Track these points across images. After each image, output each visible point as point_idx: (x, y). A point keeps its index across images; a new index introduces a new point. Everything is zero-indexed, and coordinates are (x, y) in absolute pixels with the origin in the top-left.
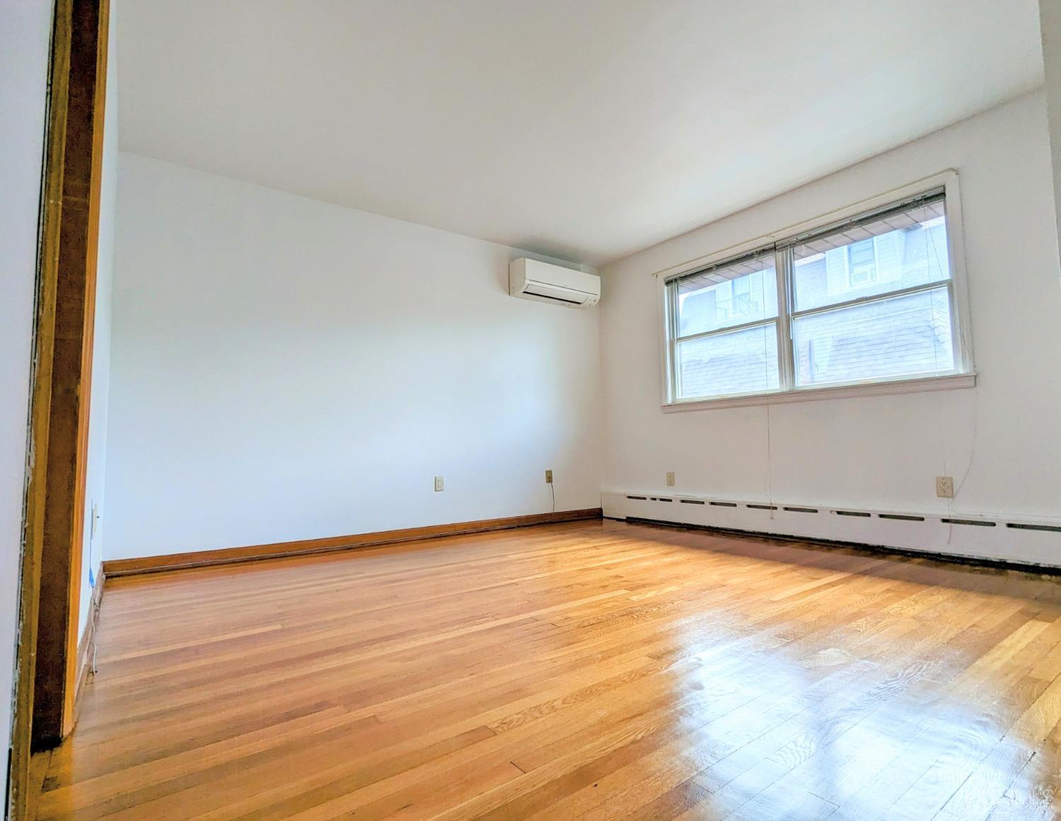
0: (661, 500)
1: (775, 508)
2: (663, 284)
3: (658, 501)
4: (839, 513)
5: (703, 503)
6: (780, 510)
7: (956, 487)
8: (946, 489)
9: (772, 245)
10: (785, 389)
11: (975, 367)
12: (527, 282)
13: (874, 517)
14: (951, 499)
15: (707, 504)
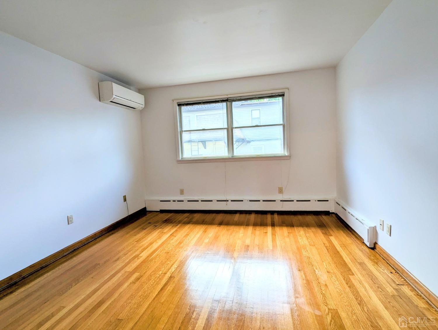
0: (178, 201)
1: (228, 201)
2: (176, 105)
3: (176, 202)
4: (250, 201)
5: (198, 201)
6: (230, 201)
7: (284, 189)
8: (281, 191)
9: (227, 99)
10: (230, 156)
11: (290, 153)
12: (114, 96)
13: (261, 201)
14: (282, 194)
15: (200, 201)
